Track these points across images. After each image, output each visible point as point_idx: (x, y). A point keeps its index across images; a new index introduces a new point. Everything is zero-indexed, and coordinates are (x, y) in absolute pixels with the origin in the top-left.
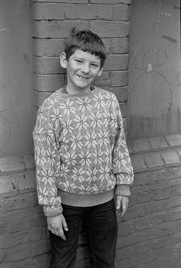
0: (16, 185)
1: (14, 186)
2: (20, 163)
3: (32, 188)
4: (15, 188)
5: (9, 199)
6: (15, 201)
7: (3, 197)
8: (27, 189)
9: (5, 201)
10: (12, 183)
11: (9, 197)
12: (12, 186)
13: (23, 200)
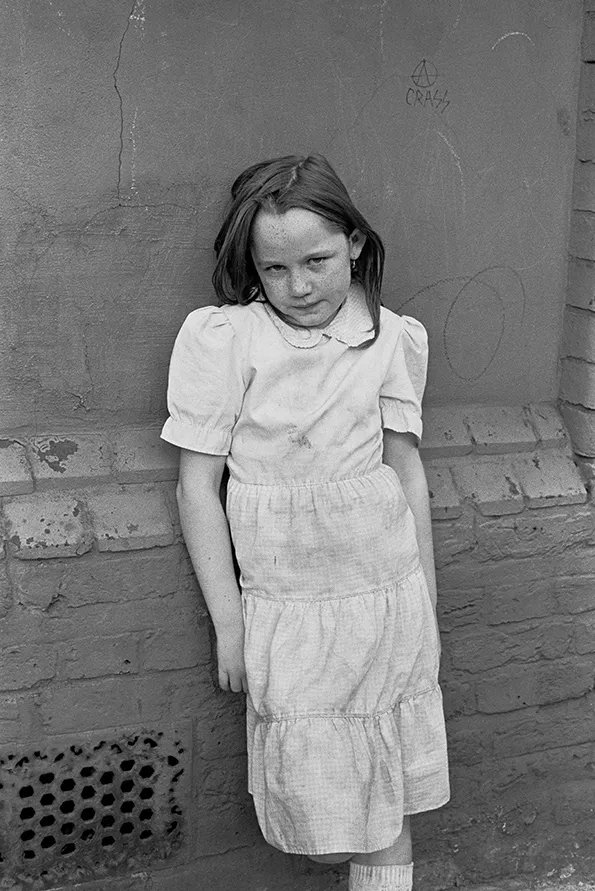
0: (517, 483)
1: (514, 486)
2: (523, 424)
3: (560, 496)
4: (516, 492)
5: (500, 520)
6: (516, 528)
7: (486, 513)
8: (547, 498)
9: (490, 526)
10: (508, 479)
11: (499, 516)
12: (508, 486)
13: (535, 529)
